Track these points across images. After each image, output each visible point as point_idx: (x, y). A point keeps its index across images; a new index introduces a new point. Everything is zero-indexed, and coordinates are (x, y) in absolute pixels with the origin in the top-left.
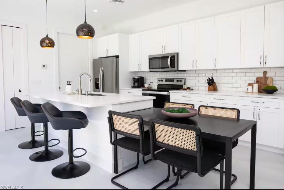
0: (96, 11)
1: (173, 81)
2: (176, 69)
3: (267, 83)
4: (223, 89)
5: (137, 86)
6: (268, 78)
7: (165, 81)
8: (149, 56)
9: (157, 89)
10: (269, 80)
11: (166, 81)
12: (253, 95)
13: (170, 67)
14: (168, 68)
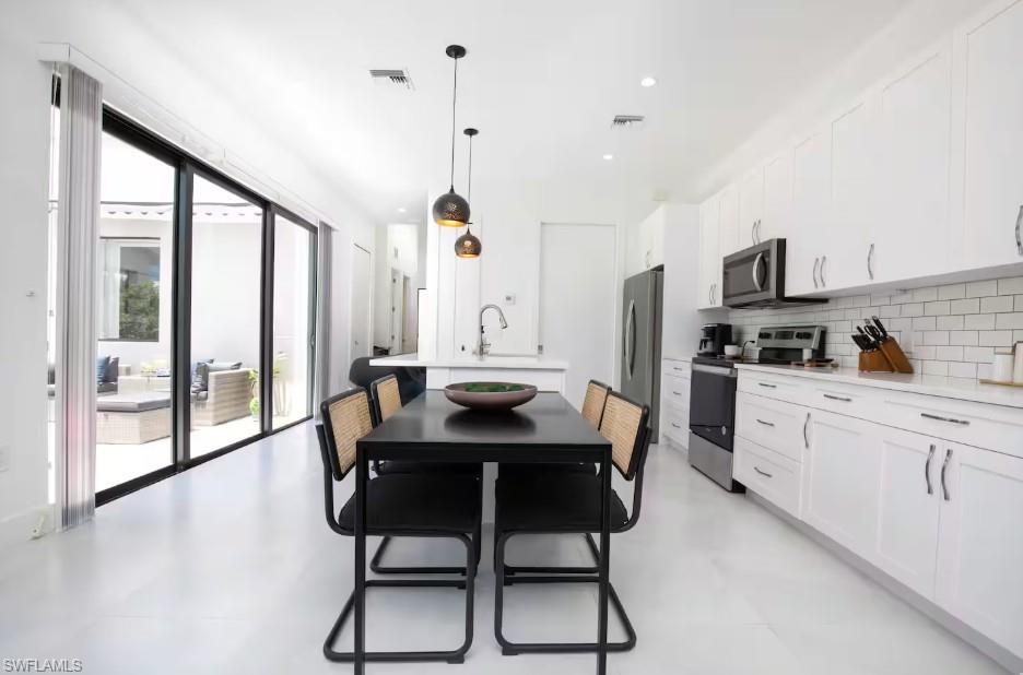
0: (608, 157)
2: (773, 293)
4: (930, 367)
7: (775, 338)
8: (724, 259)
13: (759, 288)
14: (756, 292)
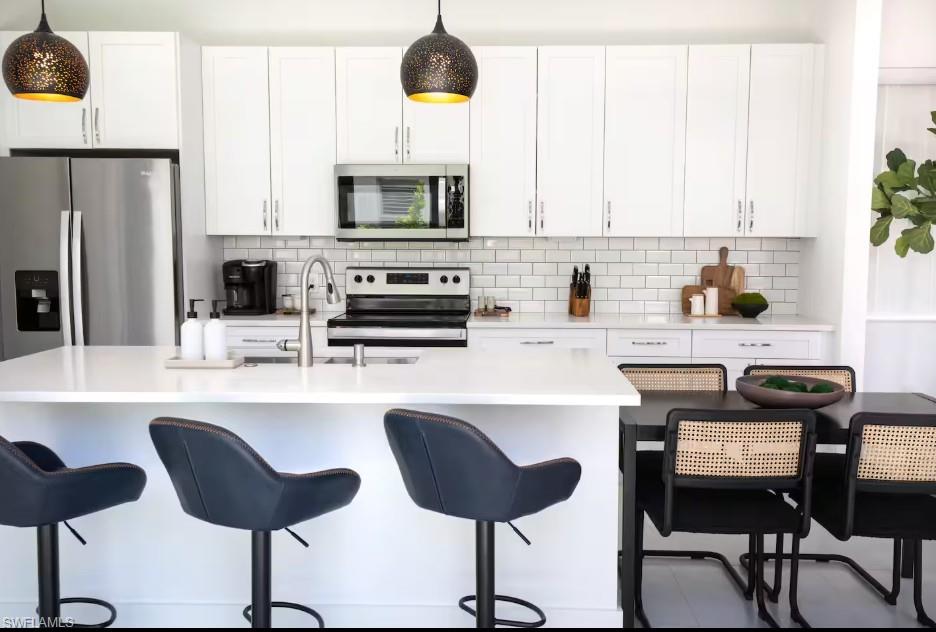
1: (423, 279)
2: (466, 231)
3: (732, 284)
5: (245, 308)
6: (733, 268)
7: (388, 282)
8: (337, 167)
9: (344, 317)
10: (735, 275)
11: (391, 279)
12: (705, 322)
13: (444, 222)
14: (438, 225)
